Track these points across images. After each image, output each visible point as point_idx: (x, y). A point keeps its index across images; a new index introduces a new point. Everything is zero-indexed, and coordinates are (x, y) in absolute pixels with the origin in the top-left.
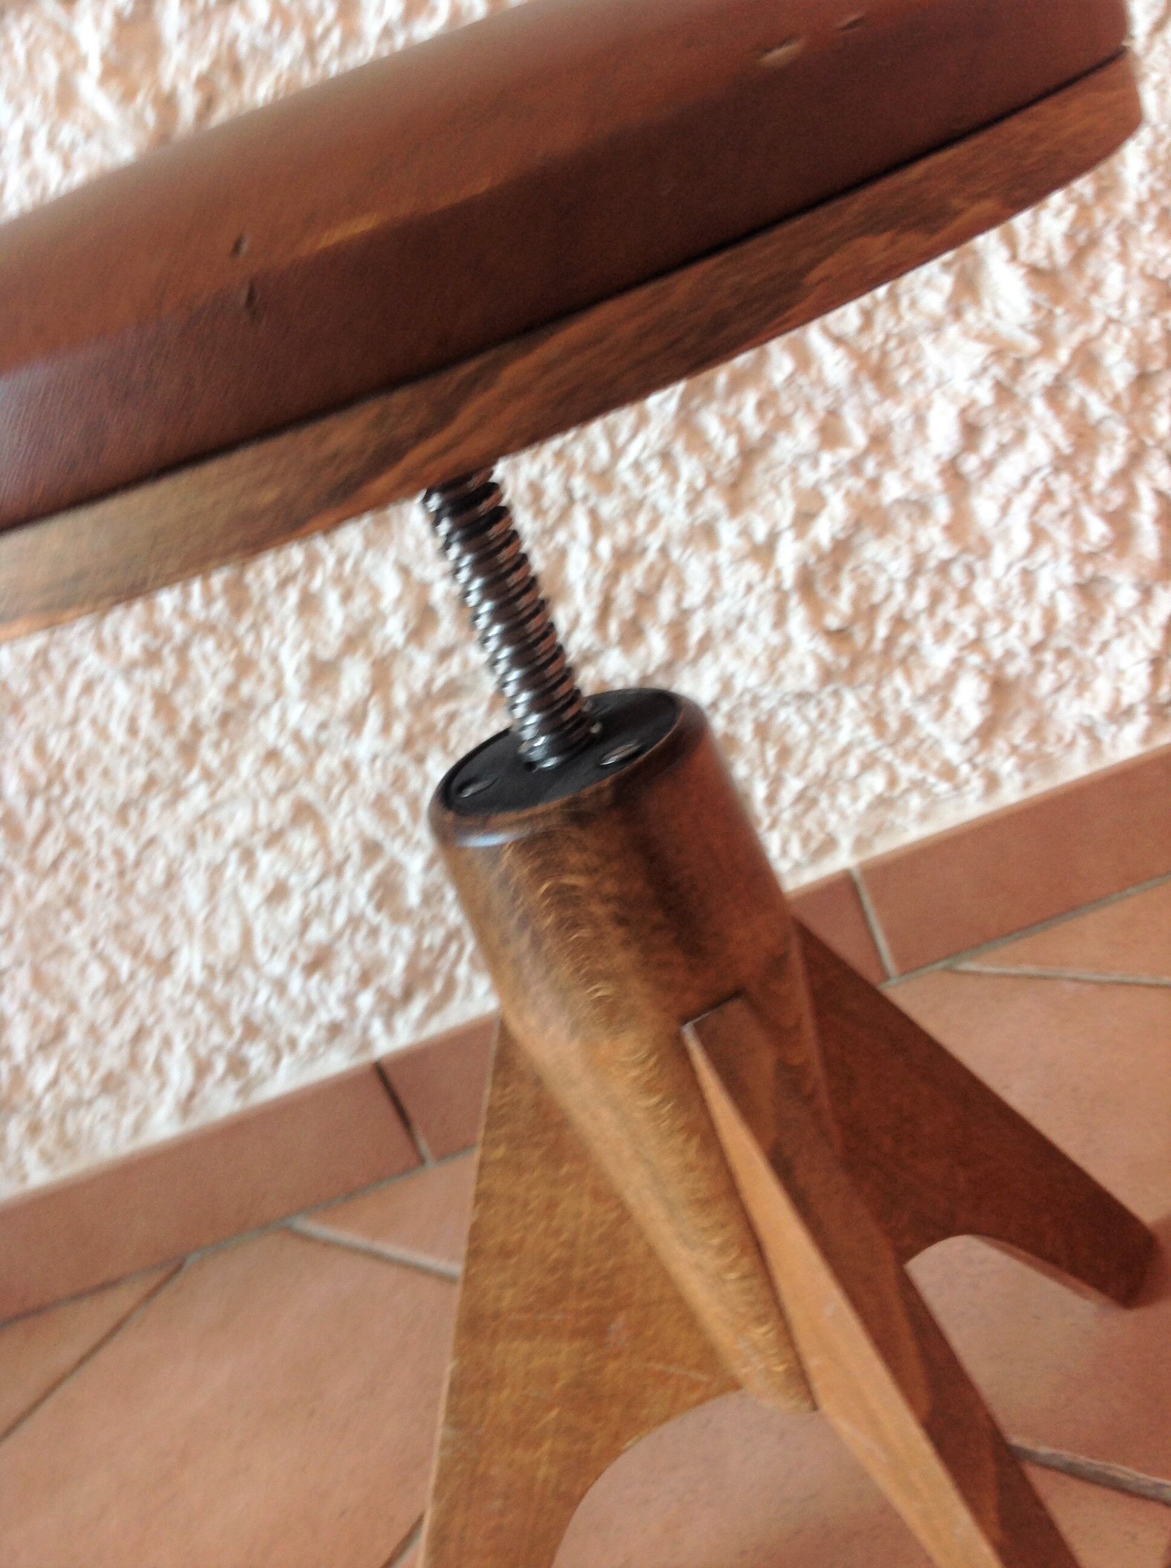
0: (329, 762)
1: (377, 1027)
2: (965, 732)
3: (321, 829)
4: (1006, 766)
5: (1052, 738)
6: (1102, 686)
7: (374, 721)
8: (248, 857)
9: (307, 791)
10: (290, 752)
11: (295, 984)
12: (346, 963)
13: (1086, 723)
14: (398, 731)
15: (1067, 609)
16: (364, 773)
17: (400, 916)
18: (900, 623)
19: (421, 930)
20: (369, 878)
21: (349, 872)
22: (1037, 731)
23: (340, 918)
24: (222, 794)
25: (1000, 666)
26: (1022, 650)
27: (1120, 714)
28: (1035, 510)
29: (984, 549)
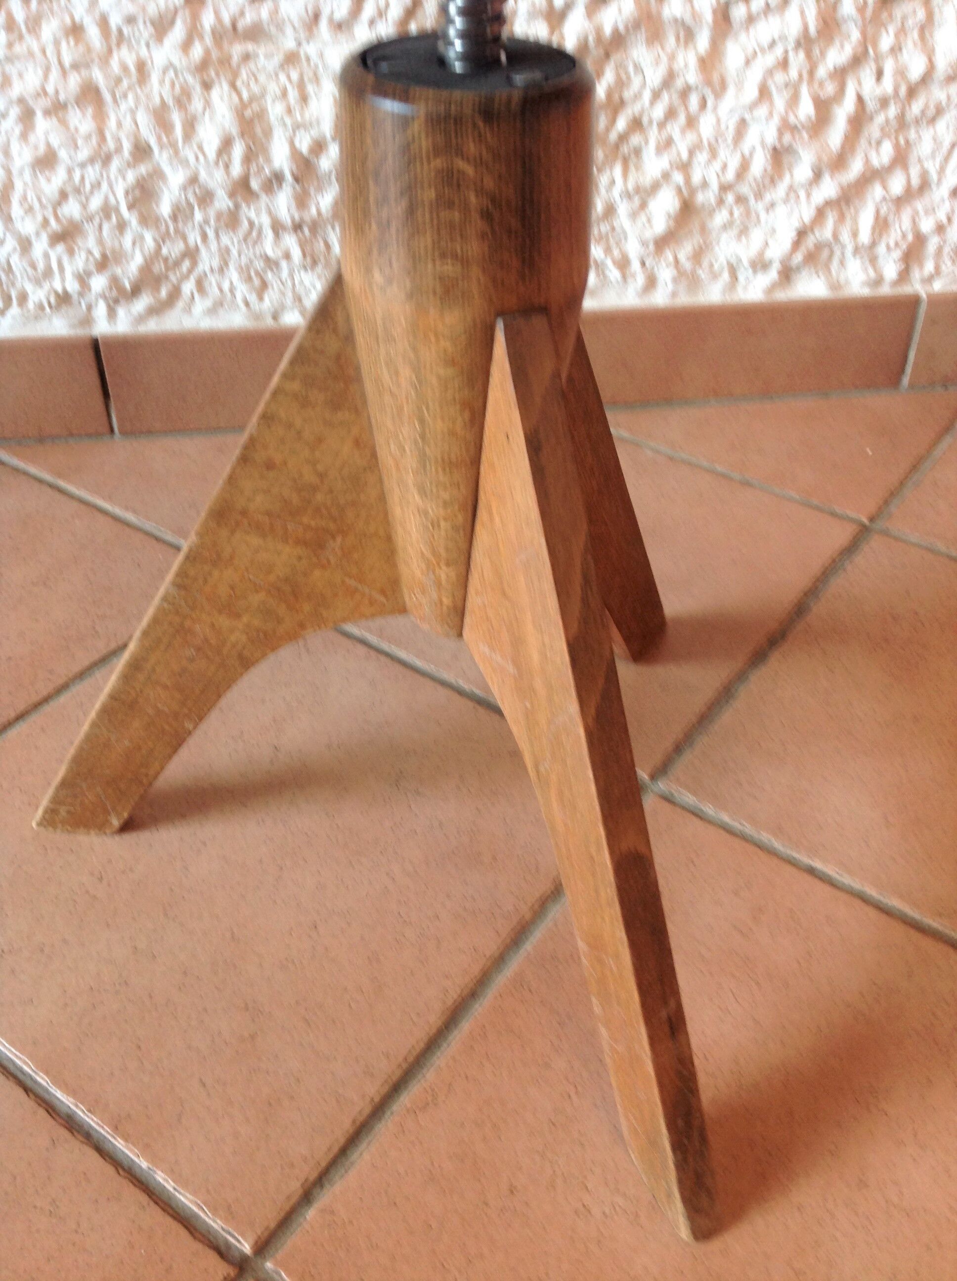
0: (125, 56)
1: (101, 310)
2: (649, 234)
3: (100, 116)
4: (665, 274)
5: (705, 264)
6: (757, 236)
7: (178, 32)
8: (27, 117)
9: (98, 76)
10: (93, 33)
11: (40, 246)
12: (90, 242)
13: (733, 261)
14: (197, 51)
15: (759, 164)
16: (155, 78)
17: (148, 219)
18: (637, 124)
19: (165, 237)
20: (131, 176)
21: (115, 164)
22: (697, 256)
23: (95, 203)
24: (18, 49)
25: (693, 191)
26: (714, 185)
27: (760, 264)
28: (770, 72)
29: (720, 89)
